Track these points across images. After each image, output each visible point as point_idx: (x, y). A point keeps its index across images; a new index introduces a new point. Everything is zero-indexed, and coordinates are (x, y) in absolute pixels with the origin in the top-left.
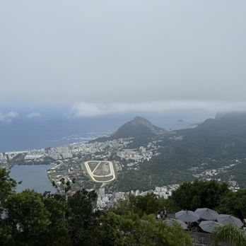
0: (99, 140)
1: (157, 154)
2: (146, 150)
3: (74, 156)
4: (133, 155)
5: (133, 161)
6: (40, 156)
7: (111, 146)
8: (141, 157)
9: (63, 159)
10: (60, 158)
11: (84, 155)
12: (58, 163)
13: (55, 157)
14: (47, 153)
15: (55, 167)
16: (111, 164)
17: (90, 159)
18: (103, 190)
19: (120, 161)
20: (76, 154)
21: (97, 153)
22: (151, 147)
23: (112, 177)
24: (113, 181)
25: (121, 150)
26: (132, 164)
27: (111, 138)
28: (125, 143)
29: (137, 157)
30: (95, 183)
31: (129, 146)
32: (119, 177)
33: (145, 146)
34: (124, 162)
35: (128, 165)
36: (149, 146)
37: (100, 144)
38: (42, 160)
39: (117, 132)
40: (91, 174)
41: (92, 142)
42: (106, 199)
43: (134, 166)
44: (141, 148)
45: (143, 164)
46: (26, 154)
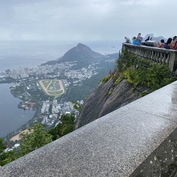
0: (50, 63)
1: (95, 74)
2: (87, 70)
3: (30, 76)
4: (77, 74)
5: (78, 79)
6: (2, 77)
7: (59, 67)
8: (84, 76)
9: (21, 79)
10: (19, 78)
11: (38, 75)
12: (18, 82)
13: (15, 77)
14: (8, 74)
15: (14, 85)
16: (60, 81)
17: (44, 79)
18: (56, 101)
19: (68, 79)
20: (32, 74)
21: (48, 74)
22: (91, 69)
23: (62, 91)
24: (63, 95)
25: (67, 71)
26: (77, 82)
27: (59, 61)
28: (71, 65)
29: (80, 76)
30: (49, 96)
31: (74, 68)
32: (67, 91)
33: (87, 68)
34: (70, 80)
35: (74, 82)
36: (89, 68)
37: (50, 66)
38: (4, 79)
39: (64, 56)
40: (46, 90)
41: (44, 64)
42: (59, 107)
43: (78, 83)
44: (83, 69)
45: (86, 82)
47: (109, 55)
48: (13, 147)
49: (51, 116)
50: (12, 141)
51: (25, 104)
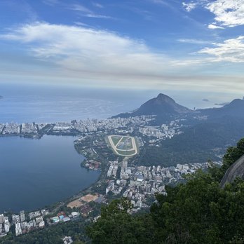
0: (122, 116)
1: (179, 133)
2: (169, 128)
3: (98, 130)
4: (155, 132)
5: (155, 138)
6: (67, 128)
7: (133, 122)
8: (163, 135)
9: (88, 132)
10: (86, 131)
11: (108, 129)
12: (84, 135)
13: (81, 130)
14: (73, 125)
15: (79, 139)
16: (133, 139)
17: (114, 134)
18: (126, 163)
19: (143, 137)
20: (100, 128)
21: (119, 128)
22: (173, 126)
23: (134, 151)
24: (135, 156)
25: (143, 127)
26: (153, 141)
27: (134, 114)
28: (147, 120)
29: (159, 134)
30: (118, 156)
31: (151, 124)
32: (141, 152)
33: (168, 124)
34: (146, 138)
35: (150, 142)
36: (171, 124)
37: (122, 119)
38: (69, 131)
39: (140, 109)
40: (115, 148)
41: (115, 117)
42: (129, 171)
43: (156, 143)
44: (163, 125)
45: (166, 142)
46: (54, 125)
47: (199, 110)
48: (70, 216)
49: (118, 182)
50: (69, 208)
51: (89, 163)
